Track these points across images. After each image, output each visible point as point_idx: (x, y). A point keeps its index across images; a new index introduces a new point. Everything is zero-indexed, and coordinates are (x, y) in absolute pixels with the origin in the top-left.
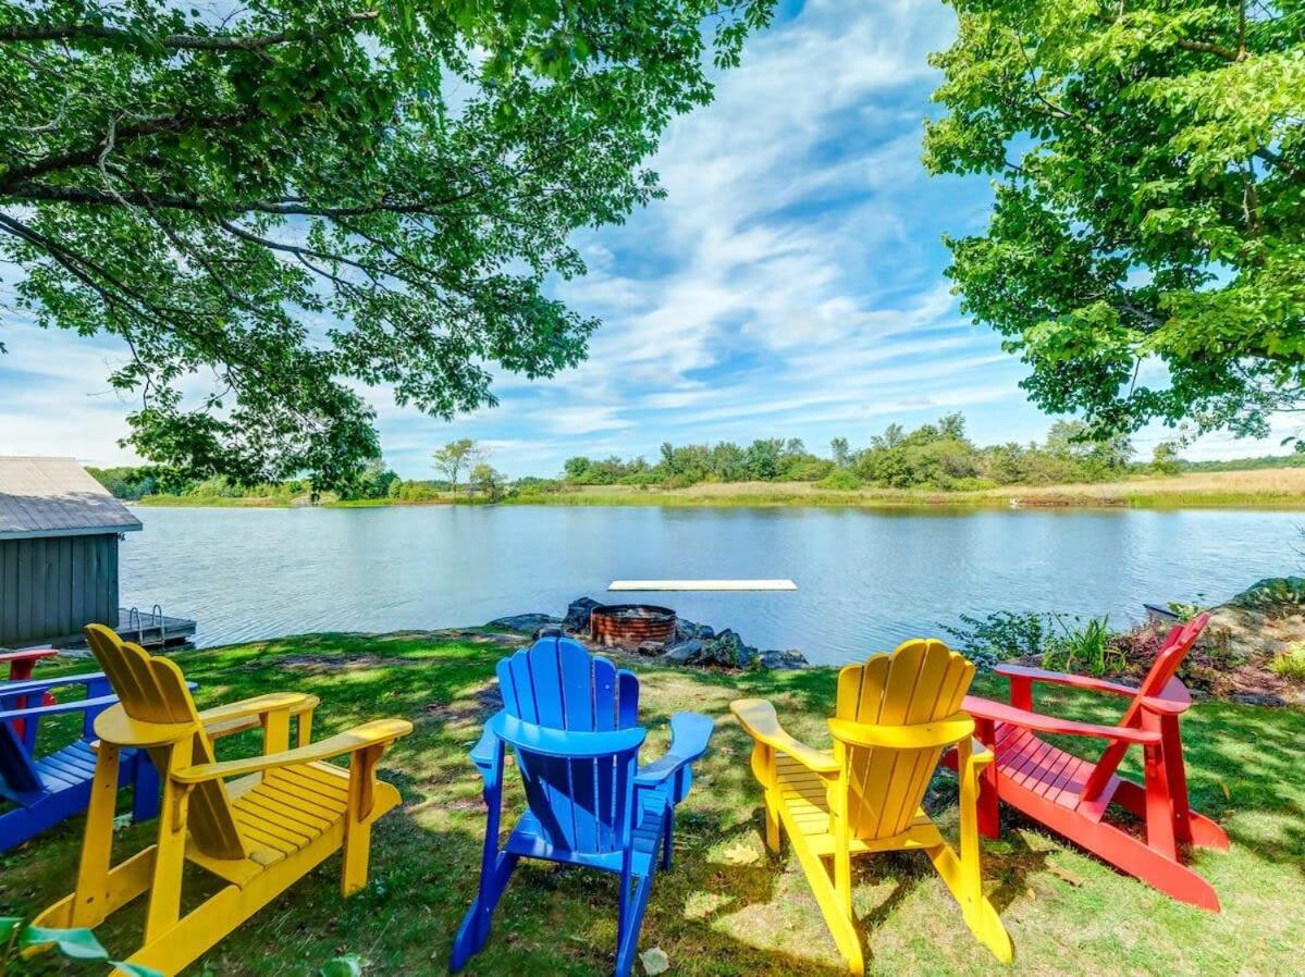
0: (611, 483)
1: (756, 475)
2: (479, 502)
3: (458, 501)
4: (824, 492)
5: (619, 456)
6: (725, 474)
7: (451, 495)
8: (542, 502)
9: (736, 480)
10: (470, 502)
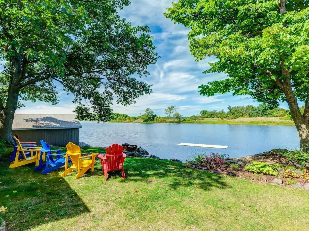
0: (214, 117)
1: (260, 115)
2: (176, 122)
3: (171, 122)
4: (284, 121)
5: (216, 110)
6: (249, 114)
7: (169, 120)
8: (192, 123)
9: (253, 116)
10: (174, 122)
